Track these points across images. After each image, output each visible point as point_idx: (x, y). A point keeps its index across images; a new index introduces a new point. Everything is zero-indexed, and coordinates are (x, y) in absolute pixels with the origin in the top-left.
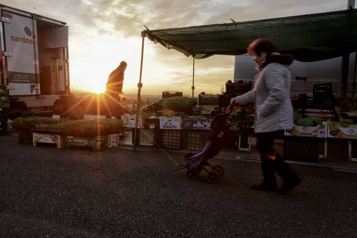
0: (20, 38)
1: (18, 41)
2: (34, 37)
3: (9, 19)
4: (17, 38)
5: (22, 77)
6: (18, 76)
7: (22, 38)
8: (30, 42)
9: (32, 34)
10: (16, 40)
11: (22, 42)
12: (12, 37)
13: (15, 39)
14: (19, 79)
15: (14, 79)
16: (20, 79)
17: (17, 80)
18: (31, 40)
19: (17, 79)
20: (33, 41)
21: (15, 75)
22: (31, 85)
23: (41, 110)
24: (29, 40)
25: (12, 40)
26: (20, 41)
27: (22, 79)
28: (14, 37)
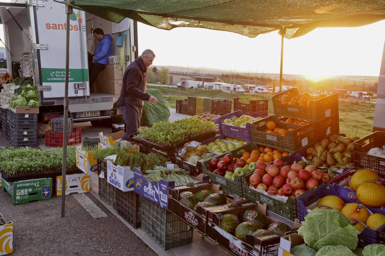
0: (59, 25)
1: (56, 28)
2: (80, 21)
3: (43, 2)
4: (54, 25)
5: (62, 74)
6: (56, 74)
7: (62, 25)
8: (74, 28)
9: (78, 18)
10: (53, 28)
11: (63, 29)
12: (47, 25)
13: (52, 26)
14: (57, 77)
15: (51, 77)
16: (59, 77)
17: (54, 79)
18: (76, 26)
19: (55, 77)
20: (78, 27)
21: (52, 72)
22: (75, 84)
23: (96, 115)
24: (73, 26)
25: (47, 28)
26: (59, 29)
27: (61, 77)
28: (50, 24)
